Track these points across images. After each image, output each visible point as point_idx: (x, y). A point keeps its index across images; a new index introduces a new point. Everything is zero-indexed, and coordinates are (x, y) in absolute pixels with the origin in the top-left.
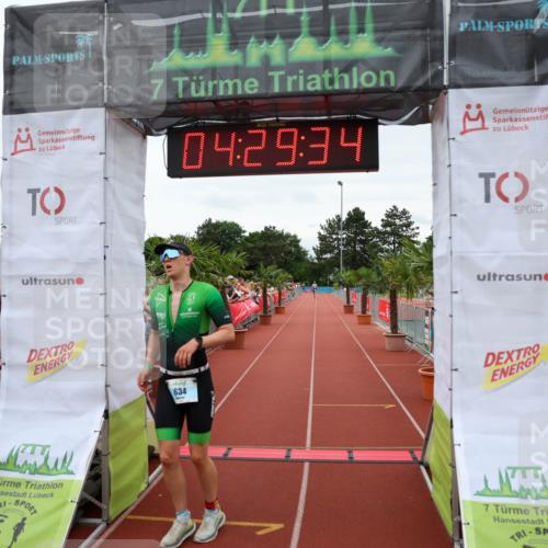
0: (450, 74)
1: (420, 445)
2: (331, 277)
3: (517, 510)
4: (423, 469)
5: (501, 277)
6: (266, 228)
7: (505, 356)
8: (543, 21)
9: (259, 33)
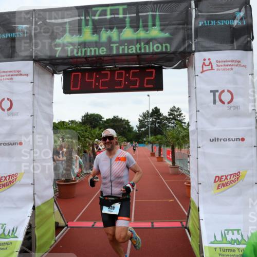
0: (195, 45)
1: (185, 219)
2: (145, 139)
3: (230, 250)
4: (186, 230)
5: (221, 140)
6: (114, 117)
7: (224, 178)
8: (238, 21)
9: (107, 26)
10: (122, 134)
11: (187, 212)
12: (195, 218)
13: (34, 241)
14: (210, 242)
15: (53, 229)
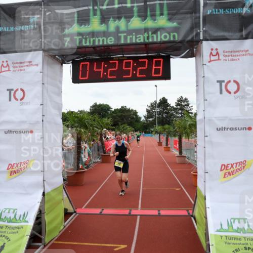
5: (227, 129)
8: (247, 9)
9: (114, 16)
10: (130, 124)
11: (193, 200)
12: (201, 206)
13: (44, 226)
14: (216, 230)
15: (62, 214)
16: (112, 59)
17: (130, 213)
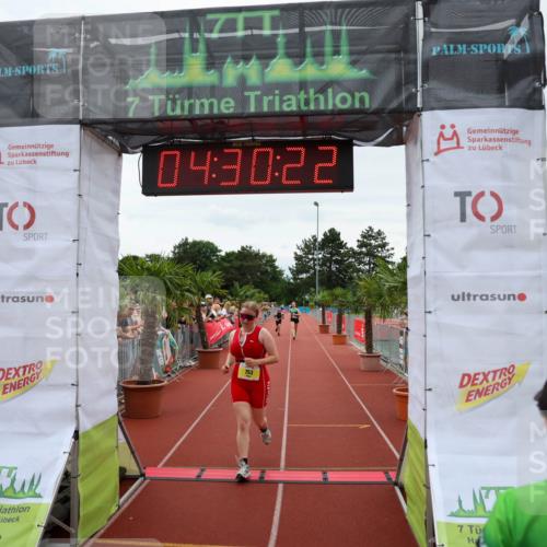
0: (423, 97)
1: (394, 465)
2: (307, 297)
4: (397, 489)
5: (475, 296)
6: (243, 248)
7: (481, 377)
8: (514, 46)
9: (236, 53)
10: (260, 285)
11: (398, 451)
12: (416, 463)
13: (76, 505)
14: (449, 513)
15: (115, 480)
16: (230, 145)
17: (262, 478)
